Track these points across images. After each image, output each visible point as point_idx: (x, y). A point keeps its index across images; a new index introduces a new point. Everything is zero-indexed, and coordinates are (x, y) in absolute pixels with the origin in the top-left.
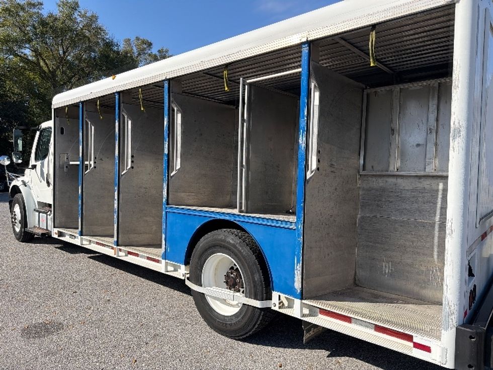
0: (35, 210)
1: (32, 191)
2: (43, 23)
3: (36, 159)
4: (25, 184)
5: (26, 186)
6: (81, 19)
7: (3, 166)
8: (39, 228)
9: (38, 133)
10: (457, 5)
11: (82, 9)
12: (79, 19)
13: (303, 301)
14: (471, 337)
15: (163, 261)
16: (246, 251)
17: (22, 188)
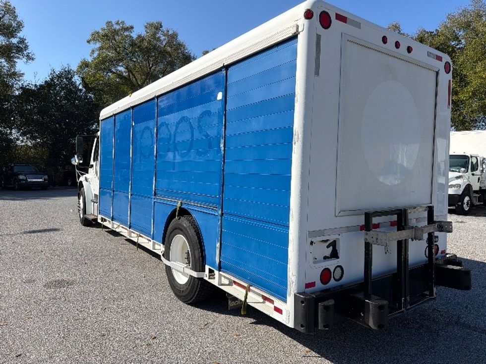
0: (91, 201)
1: (91, 185)
2: (133, 44)
3: (94, 160)
4: (86, 180)
5: (87, 181)
6: (164, 38)
7: (74, 165)
8: (94, 215)
9: (96, 139)
10: (299, 35)
11: (164, 28)
12: (162, 38)
13: (221, 273)
14: (302, 302)
15: (152, 241)
16: (192, 232)
17: (84, 183)
